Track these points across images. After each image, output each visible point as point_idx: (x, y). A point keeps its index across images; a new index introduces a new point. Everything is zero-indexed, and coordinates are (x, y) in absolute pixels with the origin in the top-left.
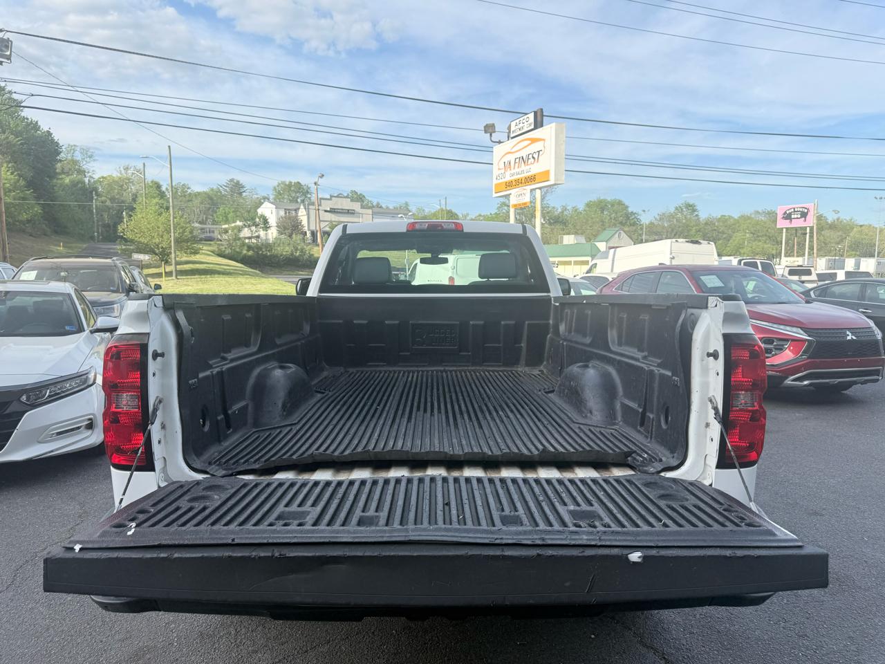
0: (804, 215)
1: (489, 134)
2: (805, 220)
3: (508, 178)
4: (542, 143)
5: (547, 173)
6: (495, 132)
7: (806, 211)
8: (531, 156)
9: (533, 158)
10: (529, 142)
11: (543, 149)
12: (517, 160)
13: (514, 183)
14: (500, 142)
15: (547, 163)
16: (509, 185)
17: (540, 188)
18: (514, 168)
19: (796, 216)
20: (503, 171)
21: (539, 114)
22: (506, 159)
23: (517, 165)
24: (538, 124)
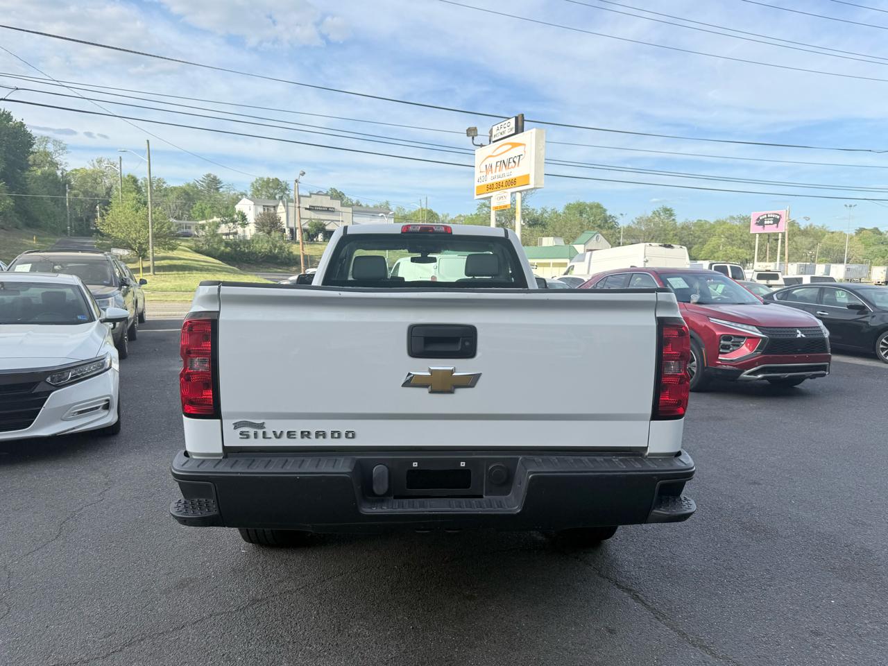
0: (776, 221)
1: (471, 138)
2: (777, 227)
3: (489, 181)
4: (523, 147)
5: (527, 177)
6: (477, 135)
7: (778, 217)
8: (511, 160)
9: (514, 161)
10: (510, 146)
11: (523, 153)
12: (499, 164)
13: (495, 186)
14: (481, 146)
15: (527, 167)
16: (490, 188)
17: (520, 192)
18: (496, 172)
19: (768, 222)
20: (484, 174)
21: (520, 119)
22: (488, 162)
23: (498, 168)
24: (519, 129)
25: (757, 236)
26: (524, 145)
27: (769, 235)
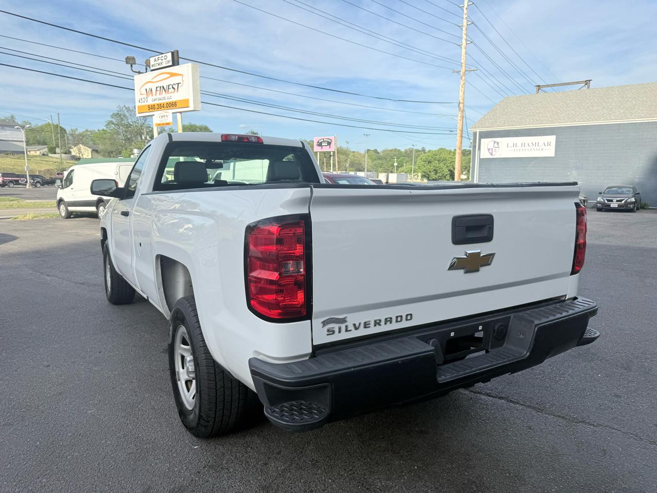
0: (329, 144)
1: (130, 65)
2: (330, 147)
3: (150, 102)
4: (181, 77)
5: (187, 101)
6: (135, 64)
7: (330, 141)
8: (171, 87)
9: (173, 88)
10: (169, 75)
11: (182, 82)
12: (158, 89)
13: (157, 107)
14: (139, 73)
15: (186, 93)
16: (152, 108)
17: (180, 113)
18: (156, 95)
19: (324, 144)
20: (145, 96)
21: (175, 54)
22: (148, 86)
23: (158, 92)
24: (175, 62)
25: (318, 153)
26: (183, 75)
27: (325, 153)
